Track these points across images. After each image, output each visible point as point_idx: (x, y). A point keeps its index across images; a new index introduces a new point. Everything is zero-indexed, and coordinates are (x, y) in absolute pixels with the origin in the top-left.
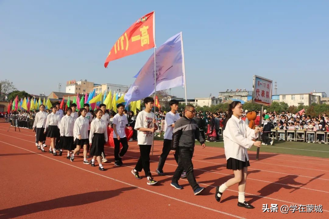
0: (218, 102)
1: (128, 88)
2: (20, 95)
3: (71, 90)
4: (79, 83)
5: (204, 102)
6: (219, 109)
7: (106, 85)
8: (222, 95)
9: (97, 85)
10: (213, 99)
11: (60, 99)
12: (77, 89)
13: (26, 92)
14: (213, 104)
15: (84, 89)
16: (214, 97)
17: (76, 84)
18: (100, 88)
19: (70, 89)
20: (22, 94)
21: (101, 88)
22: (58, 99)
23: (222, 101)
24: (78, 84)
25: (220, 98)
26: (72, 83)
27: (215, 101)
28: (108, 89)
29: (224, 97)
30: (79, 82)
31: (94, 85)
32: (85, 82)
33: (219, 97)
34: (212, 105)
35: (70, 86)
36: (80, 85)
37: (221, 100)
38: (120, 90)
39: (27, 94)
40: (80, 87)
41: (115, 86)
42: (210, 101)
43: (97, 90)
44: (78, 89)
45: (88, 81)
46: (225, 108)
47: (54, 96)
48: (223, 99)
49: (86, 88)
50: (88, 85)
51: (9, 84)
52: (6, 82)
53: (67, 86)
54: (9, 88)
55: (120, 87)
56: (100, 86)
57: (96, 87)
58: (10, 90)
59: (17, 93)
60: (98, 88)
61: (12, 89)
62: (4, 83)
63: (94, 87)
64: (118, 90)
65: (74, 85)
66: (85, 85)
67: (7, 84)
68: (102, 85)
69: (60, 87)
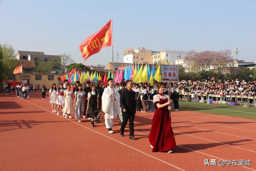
3: (129, 59)
4: (137, 51)
7: (165, 52)
9: (155, 52)
11: (116, 69)
12: (134, 57)
15: (142, 57)
17: (134, 53)
18: (158, 56)
19: (127, 59)
20: (79, 66)
22: (114, 69)
24: (136, 52)
26: (129, 52)
28: (167, 56)
30: (136, 50)
31: (152, 52)
32: (143, 50)
35: (128, 55)
36: (137, 53)
38: (180, 56)
39: (84, 66)
40: (137, 56)
41: (175, 52)
43: (155, 57)
44: (136, 58)
45: (145, 49)
47: (111, 67)
50: (146, 53)
51: (67, 57)
52: (65, 55)
53: (125, 55)
54: (67, 61)
55: (180, 53)
56: (158, 53)
57: (154, 54)
58: (69, 63)
59: (74, 65)
60: (156, 56)
61: (70, 62)
62: (63, 56)
63: (152, 54)
64: (178, 57)
65: (131, 54)
66: (143, 53)
67: (65, 57)
68: (161, 52)
69: (118, 56)
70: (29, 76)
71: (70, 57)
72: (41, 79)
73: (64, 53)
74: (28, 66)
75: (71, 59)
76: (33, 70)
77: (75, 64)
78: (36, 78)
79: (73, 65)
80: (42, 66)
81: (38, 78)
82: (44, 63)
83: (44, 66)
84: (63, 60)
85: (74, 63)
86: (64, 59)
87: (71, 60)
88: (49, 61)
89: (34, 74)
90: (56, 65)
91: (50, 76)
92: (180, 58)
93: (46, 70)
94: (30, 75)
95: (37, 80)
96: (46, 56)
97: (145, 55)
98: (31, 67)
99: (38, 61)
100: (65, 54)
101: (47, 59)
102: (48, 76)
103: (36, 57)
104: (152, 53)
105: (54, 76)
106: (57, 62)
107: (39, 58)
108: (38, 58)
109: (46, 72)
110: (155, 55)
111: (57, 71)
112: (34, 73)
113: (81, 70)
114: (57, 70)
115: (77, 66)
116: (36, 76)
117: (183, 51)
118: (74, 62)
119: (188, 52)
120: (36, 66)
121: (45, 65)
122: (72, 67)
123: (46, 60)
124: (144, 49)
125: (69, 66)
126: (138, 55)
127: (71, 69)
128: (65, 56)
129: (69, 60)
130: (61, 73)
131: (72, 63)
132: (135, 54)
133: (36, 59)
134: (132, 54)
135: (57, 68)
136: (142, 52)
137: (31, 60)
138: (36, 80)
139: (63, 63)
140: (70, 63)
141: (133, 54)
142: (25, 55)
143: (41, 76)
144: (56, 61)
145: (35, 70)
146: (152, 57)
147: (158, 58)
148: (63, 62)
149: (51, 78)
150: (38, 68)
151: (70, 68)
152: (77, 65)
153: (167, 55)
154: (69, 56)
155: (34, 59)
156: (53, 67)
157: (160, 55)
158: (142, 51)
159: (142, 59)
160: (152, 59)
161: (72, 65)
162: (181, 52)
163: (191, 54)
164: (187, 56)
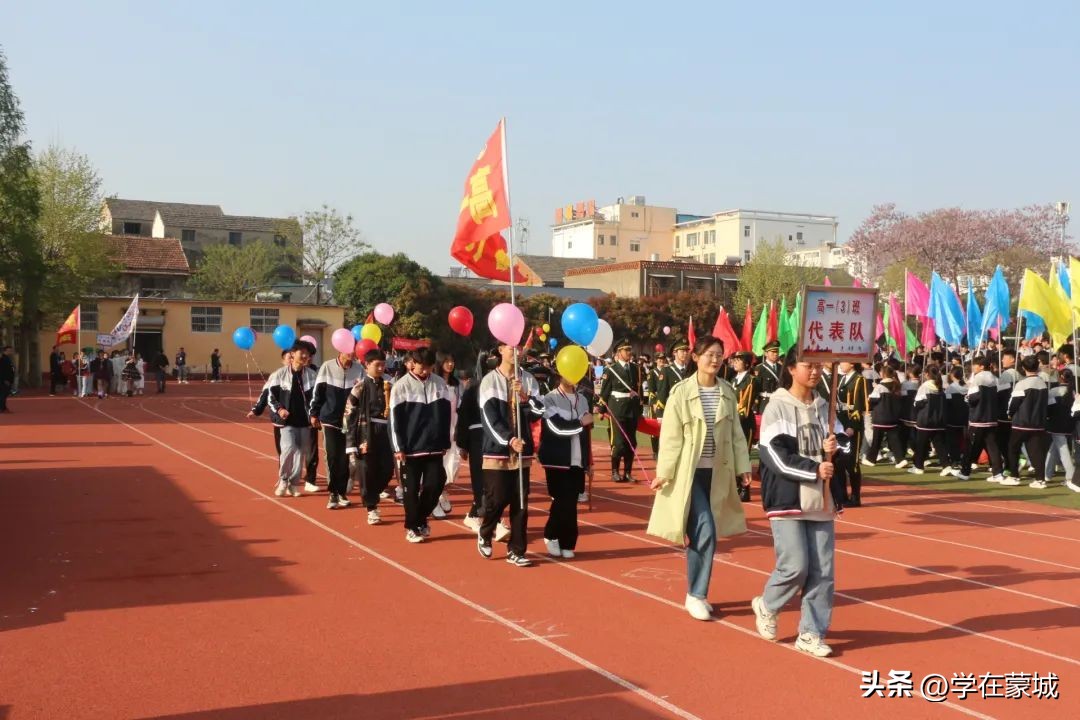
1: (836, 224)
2: (387, 271)
3: (578, 243)
4: (611, 212)
7: (738, 215)
9: (692, 217)
11: (548, 285)
12: (601, 239)
13: (411, 259)
15: (634, 237)
17: (599, 219)
18: (706, 232)
19: (570, 244)
20: (395, 268)
21: (714, 231)
22: (540, 285)
24: (608, 218)
26: (577, 216)
28: (747, 234)
30: (610, 208)
31: (678, 218)
32: (638, 209)
35: (573, 229)
36: (614, 222)
38: (800, 235)
39: (414, 267)
40: (614, 233)
41: (779, 219)
43: (692, 241)
44: (607, 240)
45: (646, 204)
49: (645, 235)
50: (651, 220)
51: (336, 224)
53: (559, 229)
54: (339, 242)
55: (800, 224)
56: (706, 222)
57: (685, 227)
58: (345, 253)
59: (372, 262)
60: (695, 234)
61: (351, 247)
62: (318, 221)
63: (677, 227)
64: (791, 238)
65: (587, 224)
66: (637, 223)
67: (329, 224)
68: (718, 219)
69: (523, 235)
70: (163, 313)
71: (354, 225)
72: (219, 327)
74: (154, 265)
75: (357, 234)
76: (175, 282)
77: (372, 259)
78: (194, 320)
79: (366, 262)
80: (222, 264)
81: (202, 320)
82: (228, 250)
83: (228, 263)
84: (318, 237)
85: (370, 251)
86: (322, 236)
87: (353, 240)
88: (248, 242)
89: (187, 302)
90: (286, 262)
91: (259, 312)
92: (802, 243)
93: (241, 287)
94: (164, 307)
95: (202, 328)
96: (233, 219)
97: (647, 229)
98: (168, 270)
99: (199, 243)
100: (329, 212)
101: (238, 232)
102: (253, 312)
103: (187, 223)
104: (677, 222)
105: (280, 312)
106: (289, 248)
107: (204, 231)
108: (197, 231)
109: (239, 292)
110: (692, 232)
111: (287, 290)
112: (187, 296)
113: (407, 286)
114: (288, 286)
115: (384, 268)
116: (194, 310)
117: (813, 214)
118: (369, 246)
119: (834, 218)
120: (192, 266)
121: (235, 259)
122: (360, 270)
123: (235, 238)
124: (643, 205)
125: (343, 269)
126: (618, 229)
127: (355, 279)
128: (328, 218)
129: (347, 240)
130: (306, 299)
131: (361, 254)
132: (602, 223)
133: (188, 235)
134: (592, 226)
135: (284, 278)
136: (633, 214)
137: (166, 235)
138: (195, 328)
139: (320, 252)
140: (350, 252)
141: (596, 223)
142: (134, 217)
143: (219, 311)
144: (282, 242)
145: (187, 284)
146: (678, 238)
147: (706, 242)
148: (317, 247)
149: (262, 320)
150: (201, 274)
151: (354, 275)
152: (382, 262)
153: (747, 231)
154: (345, 221)
155: (179, 232)
156: (270, 270)
157: (712, 228)
158: (636, 212)
159: (636, 248)
160: (678, 246)
161: (358, 259)
162: (807, 218)
163: (880, 222)
164: (861, 233)
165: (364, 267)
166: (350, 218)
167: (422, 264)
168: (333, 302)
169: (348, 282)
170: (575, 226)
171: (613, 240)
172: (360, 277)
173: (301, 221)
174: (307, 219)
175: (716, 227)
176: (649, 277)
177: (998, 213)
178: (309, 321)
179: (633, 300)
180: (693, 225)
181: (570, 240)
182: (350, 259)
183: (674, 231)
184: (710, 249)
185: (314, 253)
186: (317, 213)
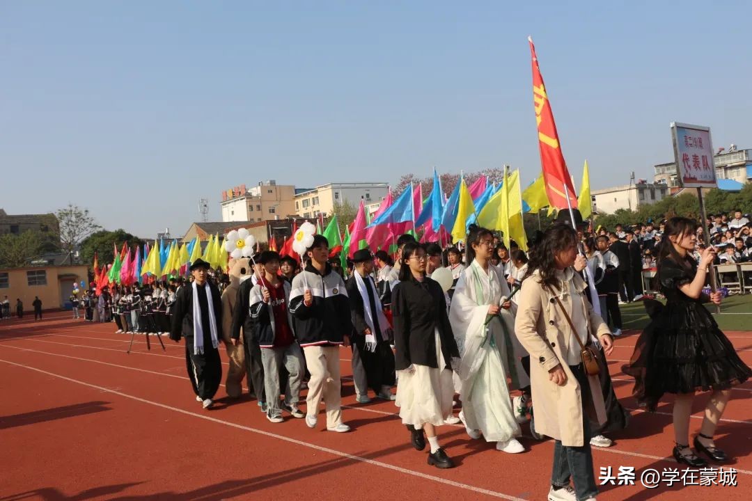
0: (658, 193)
1: (388, 187)
3: (237, 212)
4: (256, 191)
5: (615, 199)
6: (666, 214)
7: (330, 187)
8: (663, 173)
9: (304, 190)
10: (641, 187)
12: (251, 208)
13: (127, 232)
14: (645, 202)
15: (272, 205)
16: (643, 182)
17: (249, 196)
18: (313, 198)
19: (233, 213)
20: (117, 238)
21: (317, 197)
23: (669, 192)
24: (254, 194)
25: (660, 181)
26: (236, 195)
27: (648, 193)
29: (672, 179)
30: (255, 189)
31: (297, 191)
32: (271, 188)
33: (657, 179)
34: (640, 206)
35: (233, 203)
36: (257, 197)
37: (663, 188)
38: (368, 195)
39: (129, 237)
40: (259, 203)
41: (354, 187)
42: (634, 193)
43: (306, 204)
44: (255, 207)
45: (277, 183)
46: (683, 207)
47: (200, 235)
48: (669, 185)
49: (275, 203)
50: (280, 194)
51: (78, 216)
52: (71, 211)
53: (226, 204)
54: (80, 226)
55: (368, 189)
56: (312, 192)
57: (300, 196)
58: (85, 232)
59: (103, 236)
60: (307, 200)
61: (89, 229)
62: (67, 214)
63: (296, 197)
64: (363, 197)
65: (242, 199)
66: (272, 196)
67: (74, 216)
68: (319, 190)
69: (205, 210)
71: (89, 215)
72: (8, 284)
73: (71, 206)
75: (92, 220)
77: (103, 234)
79: (99, 237)
80: (6, 246)
82: (10, 237)
83: (10, 245)
84: (68, 224)
85: (101, 230)
86: (70, 223)
87: (90, 224)
88: (24, 231)
90: (49, 241)
91: (33, 273)
92: (370, 200)
93: (20, 258)
96: (13, 217)
97: (279, 199)
100: (74, 209)
101: (16, 225)
102: (29, 273)
104: (296, 194)
105: (47, 272)
106: (50, 232)
109: (19, 262)
110: (305, 199)
111: (51, 258)
114: (52, 255)
115: (110, 238)
117: (374, 182)
118: (100, 227)
119: (386, 183)
121: (14, 242)
122: (96, 242)
123: (14, 229)
124: (275, 185)
125: (86, 242)
126: (261, 201)
127: (93, 247)
128: (73, 212)
129: (86, 225)
130: (63, 263)
131: (96, 232)
132: (251, 198)
135: (48, 251)
136: (269, 192)
139: (69, 233)
140: (89, 231)
141: (247, 198)
143: (6, 275)
144: (46, 229)
146: (297, 202)
147: (314, 204)
148: (67, 230)
149: (36, 277)
151: (92, 245)
152: (109, 236)
153: (336, 196)
154: (84, 213)
156: (38, 246)
157: (316, 196)
158: (271, 190)
159: (273, 211)
160: (298, 208)
161: (94, 235)
162: (370, 185)
163: (407, 185)
164: (396, 192)
165: (98, 239)
166: (87, 211)
167: (134, 234)
168: (81, 262)
169: (89, 249)
170: (235, 201)
171: (259, 207)
172: (96, 246)
173: (57, 215)
174: (60, 213)
175: (319, 194)
176: (272, 229)
177: (469, 175)
178: (66, 275)
179: (264, 244)
180: (305, 195)
181: (232, 210)
182: (89, 235)
183: (295, 199)
184: (316, 208)
185: (66, 234)
186: (65, 210)
